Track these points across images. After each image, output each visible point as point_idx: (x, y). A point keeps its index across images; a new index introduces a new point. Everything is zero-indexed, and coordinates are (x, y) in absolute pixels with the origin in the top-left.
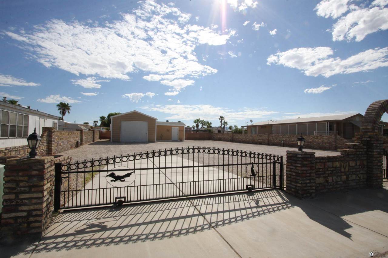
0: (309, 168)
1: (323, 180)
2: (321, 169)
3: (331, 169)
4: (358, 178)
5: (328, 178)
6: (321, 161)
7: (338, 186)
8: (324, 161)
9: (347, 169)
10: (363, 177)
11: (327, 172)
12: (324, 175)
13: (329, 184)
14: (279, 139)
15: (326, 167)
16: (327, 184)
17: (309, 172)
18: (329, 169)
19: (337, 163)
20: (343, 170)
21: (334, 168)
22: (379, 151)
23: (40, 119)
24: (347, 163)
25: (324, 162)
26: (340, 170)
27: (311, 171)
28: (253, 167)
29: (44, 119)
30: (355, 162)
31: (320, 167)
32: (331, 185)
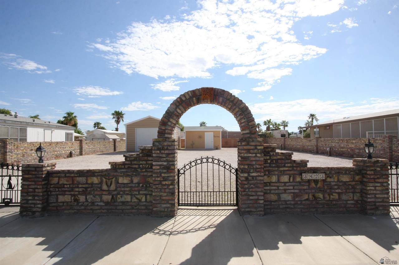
0: (33, 183)
1: (70, 198)
2: (66, 184)
3: (84, 186)
4: (134, 200)
5: (79, 196)
6: (67, 175)
7: (96, 208)
8: (72, 175)
9: (113, 187)
10: (146, 199)
11: (77, 189)
12: (72, 193)
13: (80, 204)
14: (328, 145)
15: (76, 182)
16: (76, 203)
17: (33, 187)
18: (80, 186)
19: (95, 178)
20: (105, 187)
21: (88, 184)
22: (165, 163)
23: (44, 131)
24: (114, 180)
25: (72, 177)
26: (101, 188)
27: (36, 186)
28: (10, 179)
29: (51, 131)
30: (130, 179)
31: (66, 183)
32: (82, 205)
